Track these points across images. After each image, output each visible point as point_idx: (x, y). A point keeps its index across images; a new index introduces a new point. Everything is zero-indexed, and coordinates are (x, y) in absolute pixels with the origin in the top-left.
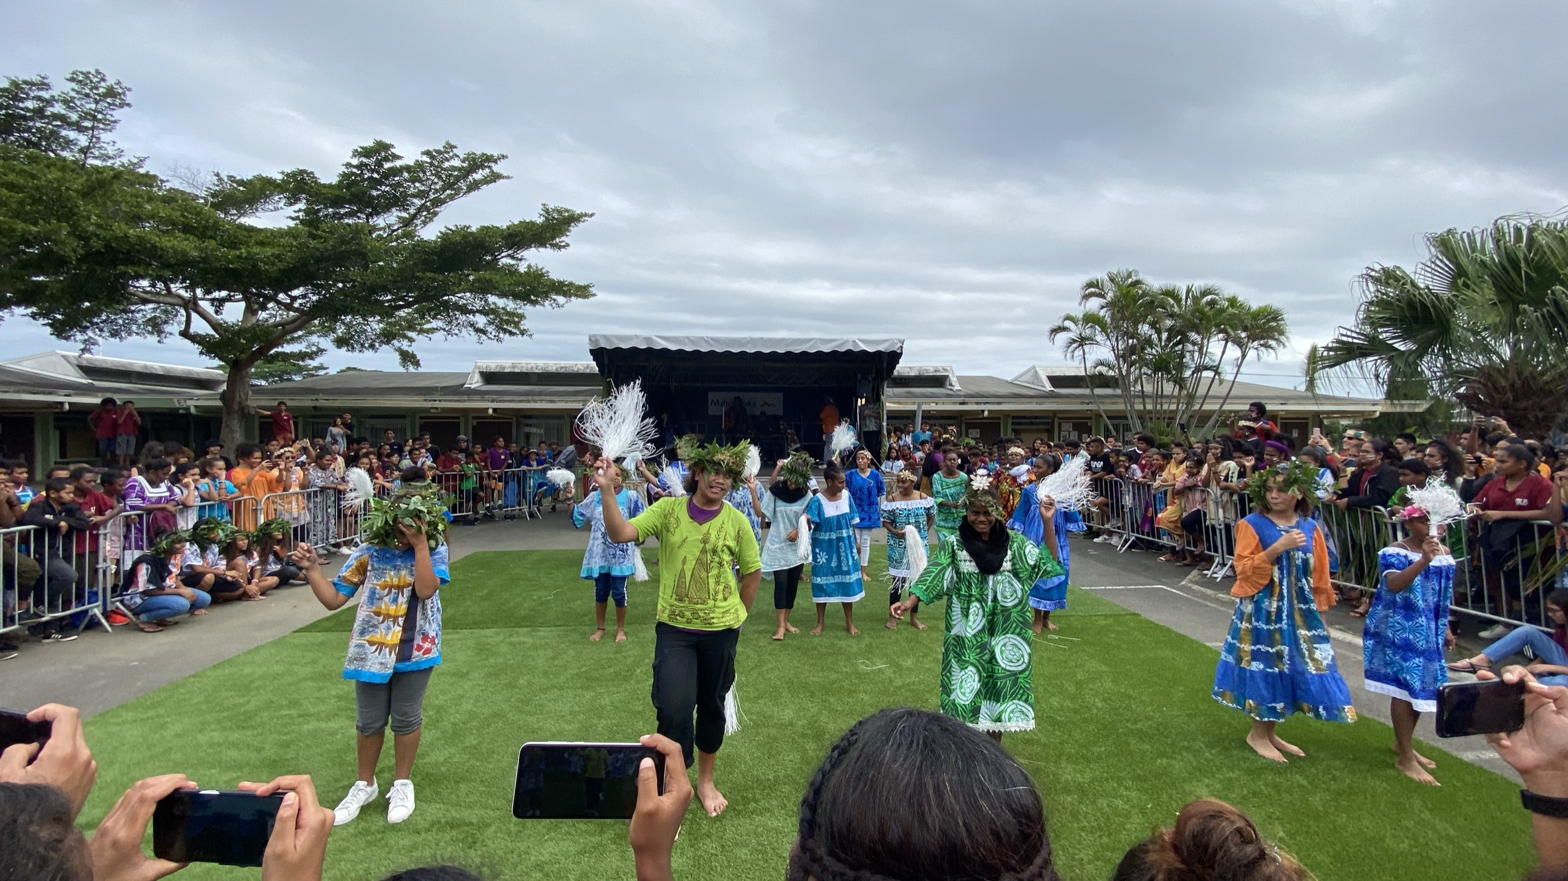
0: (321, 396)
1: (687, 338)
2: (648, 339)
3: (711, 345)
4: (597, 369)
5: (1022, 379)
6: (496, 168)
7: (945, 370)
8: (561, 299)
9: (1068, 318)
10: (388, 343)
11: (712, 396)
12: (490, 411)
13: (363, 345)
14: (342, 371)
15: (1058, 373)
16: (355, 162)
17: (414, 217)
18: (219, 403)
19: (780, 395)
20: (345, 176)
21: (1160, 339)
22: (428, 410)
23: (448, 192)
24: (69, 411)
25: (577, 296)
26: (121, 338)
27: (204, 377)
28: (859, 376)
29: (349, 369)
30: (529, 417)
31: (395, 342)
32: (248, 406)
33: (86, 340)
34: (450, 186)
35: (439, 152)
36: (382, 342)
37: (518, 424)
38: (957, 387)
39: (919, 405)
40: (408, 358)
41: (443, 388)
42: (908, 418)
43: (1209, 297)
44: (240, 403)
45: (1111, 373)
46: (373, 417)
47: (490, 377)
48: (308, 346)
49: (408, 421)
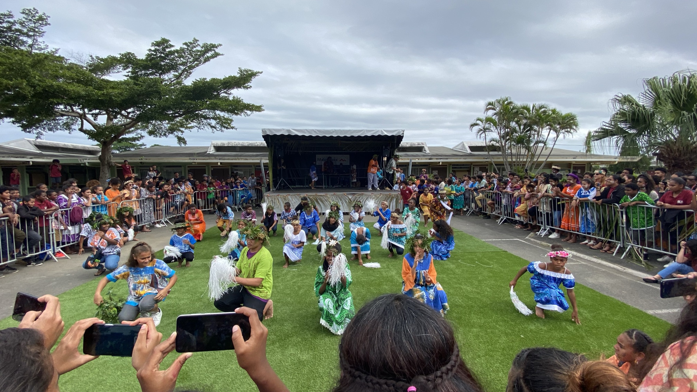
0: (144, 158)
1: (306, 130)
2: (288, 131)
3: (317, 133)
4: (266, 144)
5: (457, 148)
6: (217, 50)
7: (423, 144)
8: (249, 112)
9: (478, 119)
10: (172, 133)
11: (318, 156)
12: (219, 164)
13: (161, 134)
14: (152, 146)
15: (474, 145)
16: (153, 48)
17: (181, 75)
18: (98, 161)
19: (348, 156)
20: (149, 55)
21: (520, 129)
22: (191, 163)
23: (196, 62)
24: (32, 166)
25: (256, 111)
26: (54, 131)
27: (91, 149)
28: (384, 147)
29: (155, 145)
30: (237, 166)
31: (175, 133)
32: (111, 162)
33: (38, 133)
34: (196, 60)
35: (191, 43)
36: (169, 133)
37: (232, 169)
38: (428, 152)
39: (411, 160)
40: (181, 140)
41: (197, 153)
42: (406, 166)
43: (543, 109)
44: (108, 161)
45: (497, 145)
46: (167, 167)
47: (218, 148)
48: (137, 135)
49: (183, 168)
